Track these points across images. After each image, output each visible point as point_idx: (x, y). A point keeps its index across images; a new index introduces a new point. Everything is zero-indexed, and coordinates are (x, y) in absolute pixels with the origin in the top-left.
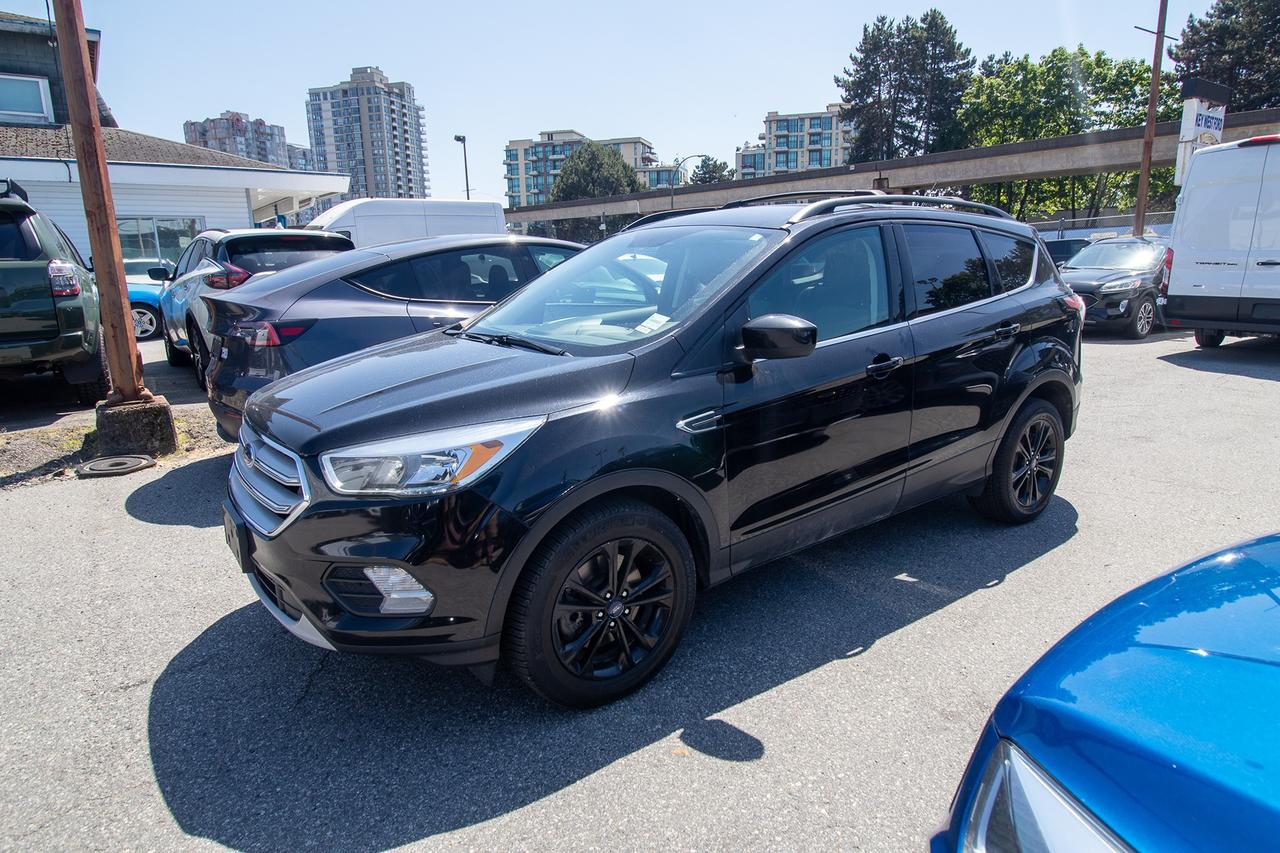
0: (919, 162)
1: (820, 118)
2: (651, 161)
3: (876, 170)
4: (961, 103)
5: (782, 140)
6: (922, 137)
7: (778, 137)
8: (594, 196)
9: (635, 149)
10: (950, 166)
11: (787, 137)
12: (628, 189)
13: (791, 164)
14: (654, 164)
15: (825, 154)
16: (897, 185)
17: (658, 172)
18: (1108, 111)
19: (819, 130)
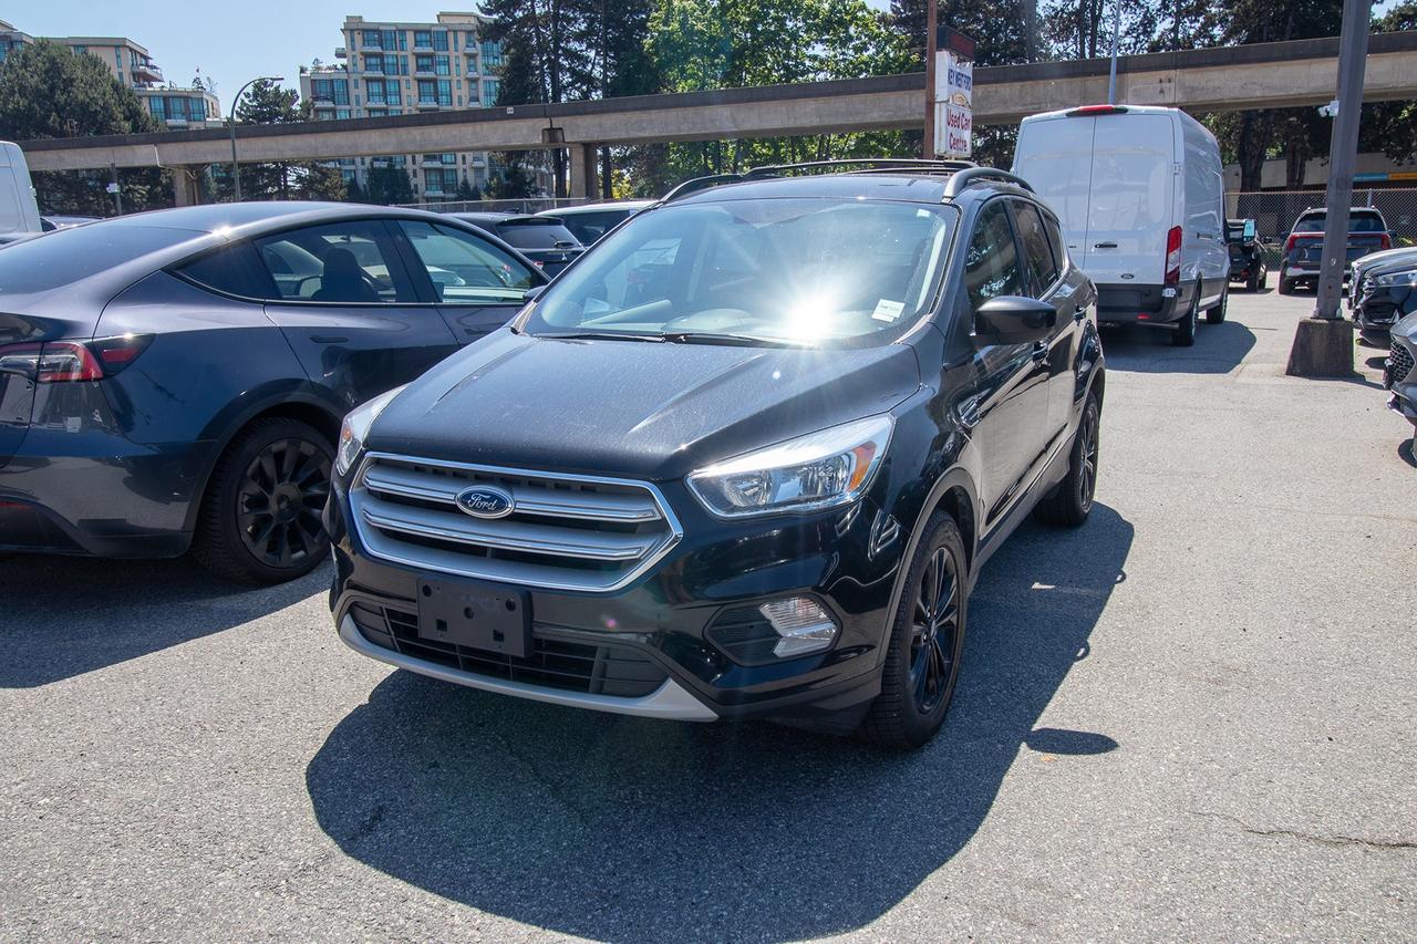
0: (599, 109)
1: (429, 32)
2: (150, 79)
3: (545, 116)
4: (646, 30)
5: (373, 61)
6: (597, 72)
7: (367, 56)
8: (62, 134)
9: (118, 56)
10: (644, 116)
11: (381, 56)
12: (127, 125)
13: (393, 99)
14: (156, 85)
15: (443, 87)
16: (575, 139)
17: (166, 99)
18: (823, 55)
19: (430, 50)
